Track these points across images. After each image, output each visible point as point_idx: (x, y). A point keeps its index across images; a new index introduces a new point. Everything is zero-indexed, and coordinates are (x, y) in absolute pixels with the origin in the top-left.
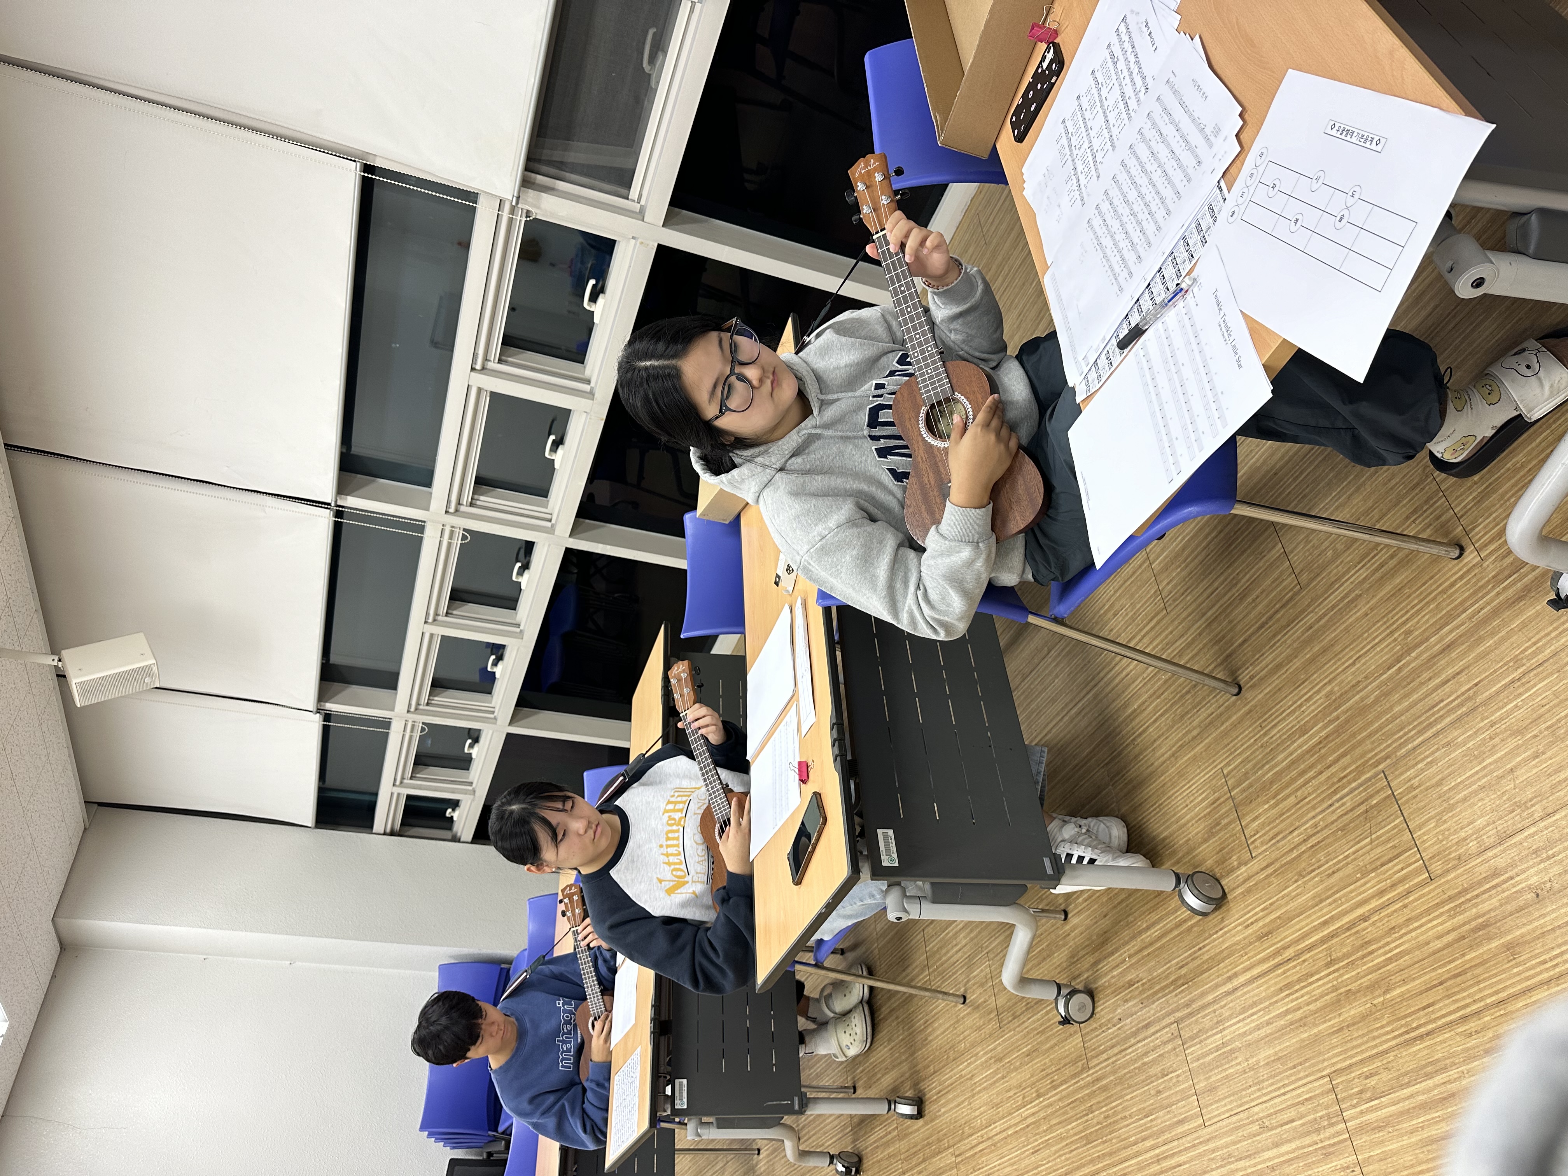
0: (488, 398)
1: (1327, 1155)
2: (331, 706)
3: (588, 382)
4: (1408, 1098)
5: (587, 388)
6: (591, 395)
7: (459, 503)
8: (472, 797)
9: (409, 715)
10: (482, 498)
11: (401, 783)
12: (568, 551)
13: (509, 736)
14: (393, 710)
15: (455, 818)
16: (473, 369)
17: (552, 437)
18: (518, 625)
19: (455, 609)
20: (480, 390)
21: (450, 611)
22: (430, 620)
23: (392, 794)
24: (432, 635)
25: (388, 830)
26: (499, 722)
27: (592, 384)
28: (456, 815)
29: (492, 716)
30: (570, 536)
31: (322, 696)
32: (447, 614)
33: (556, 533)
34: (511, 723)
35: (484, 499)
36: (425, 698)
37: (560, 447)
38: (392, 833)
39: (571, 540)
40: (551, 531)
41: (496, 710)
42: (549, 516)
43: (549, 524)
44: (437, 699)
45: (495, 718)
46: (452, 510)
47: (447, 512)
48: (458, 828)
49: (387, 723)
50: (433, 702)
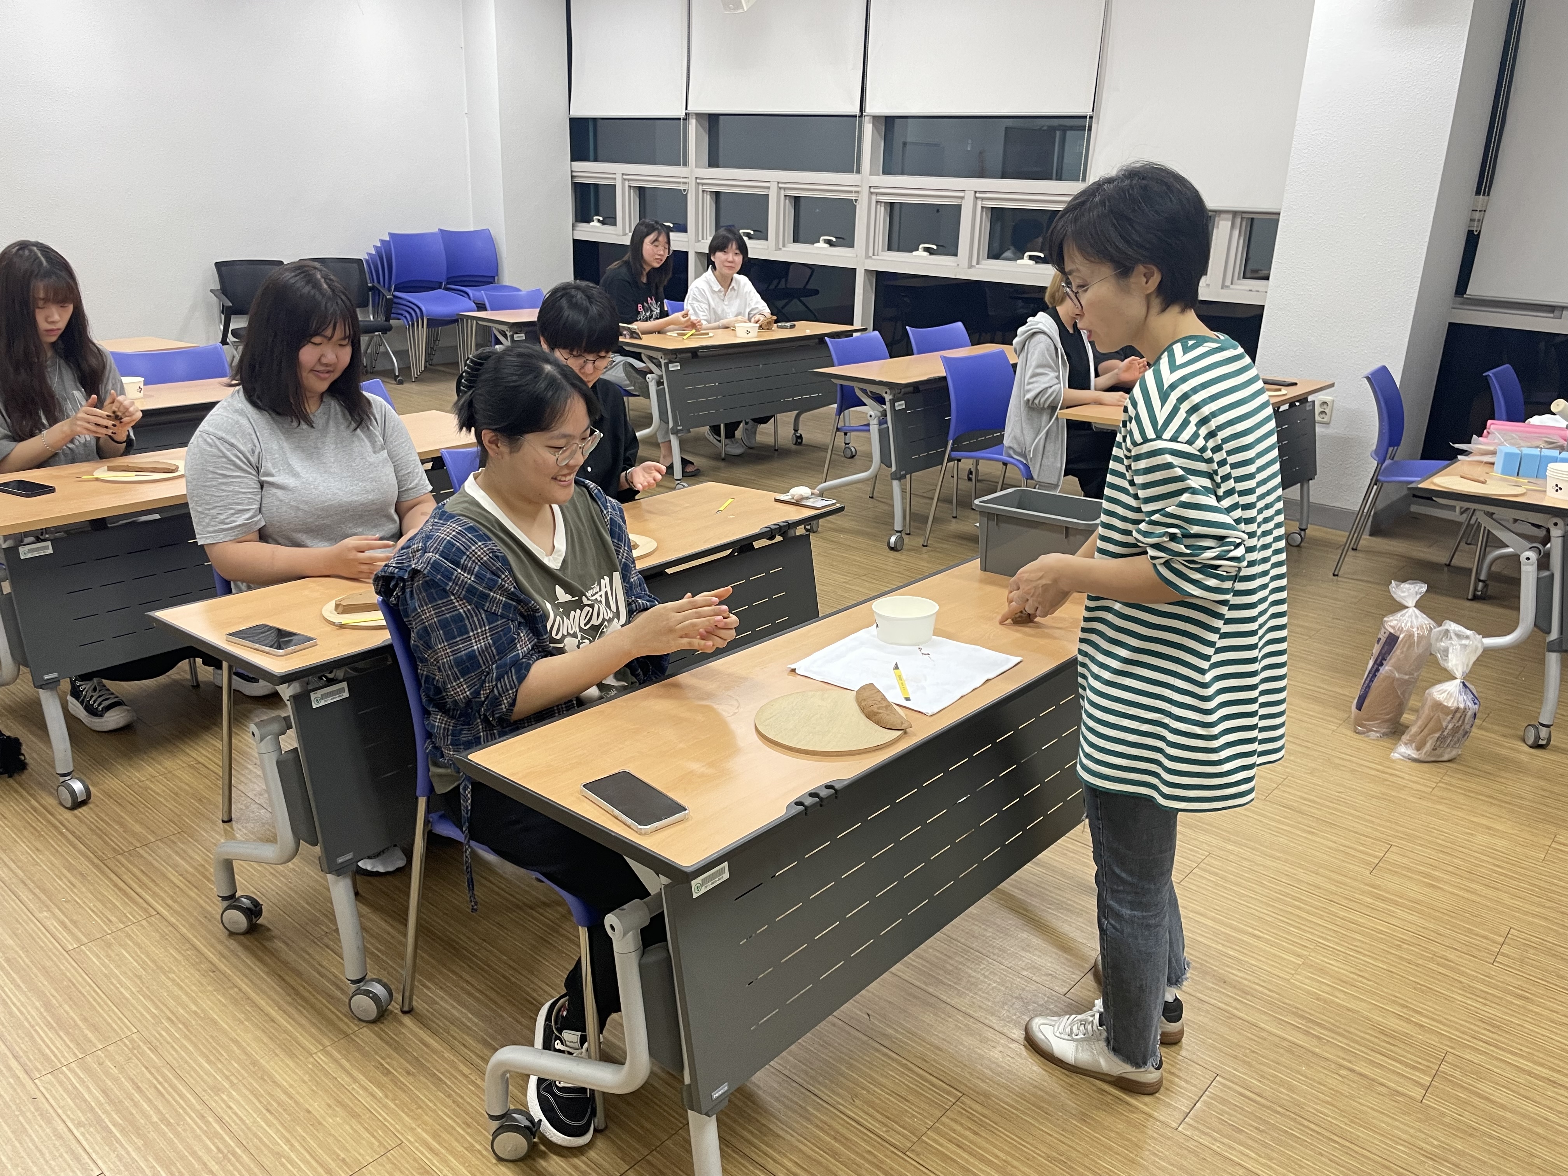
0: (955, 204)
2: (693, 122)
3: (978, 263)
5: (974, 262)
6: (971, 266)
7: (877, 194)
8: (621, 233)
9: (694, 179)
10: (883, 208)
11: (625, 179)
12: (854, 271)
13: (687, 253)
14: (697, 167)
15: (592, 224)
16: (976, 192)
17: (935, 247)
18: (784, 246)
19: (789, 201)
20: (962, 198)
21: (787, 198)
22: (780, 185)
23: (615, 174)
24: (768, 188)
25: (574, 174)
26: (697, 244)
27: (977, 266)
28: (595, 224)
29: (700, 238)
30: (866, 270)
31: (699, 116)
32: (785, 196)
33: (866, 261)
34: (697, 253)
35: (882, 210)
36: (707, 188)
37: (929, 253)
38: (573, 177)
39: (863, 271)
40: (867, 257)
42: (876, 253)
43: (871, 254)
44: (708, 197)
45: (699, 241)
46: (872, 190)
47: (870, 187)
48: (582, 226)
49: (685, 164)
50: (705, 195)
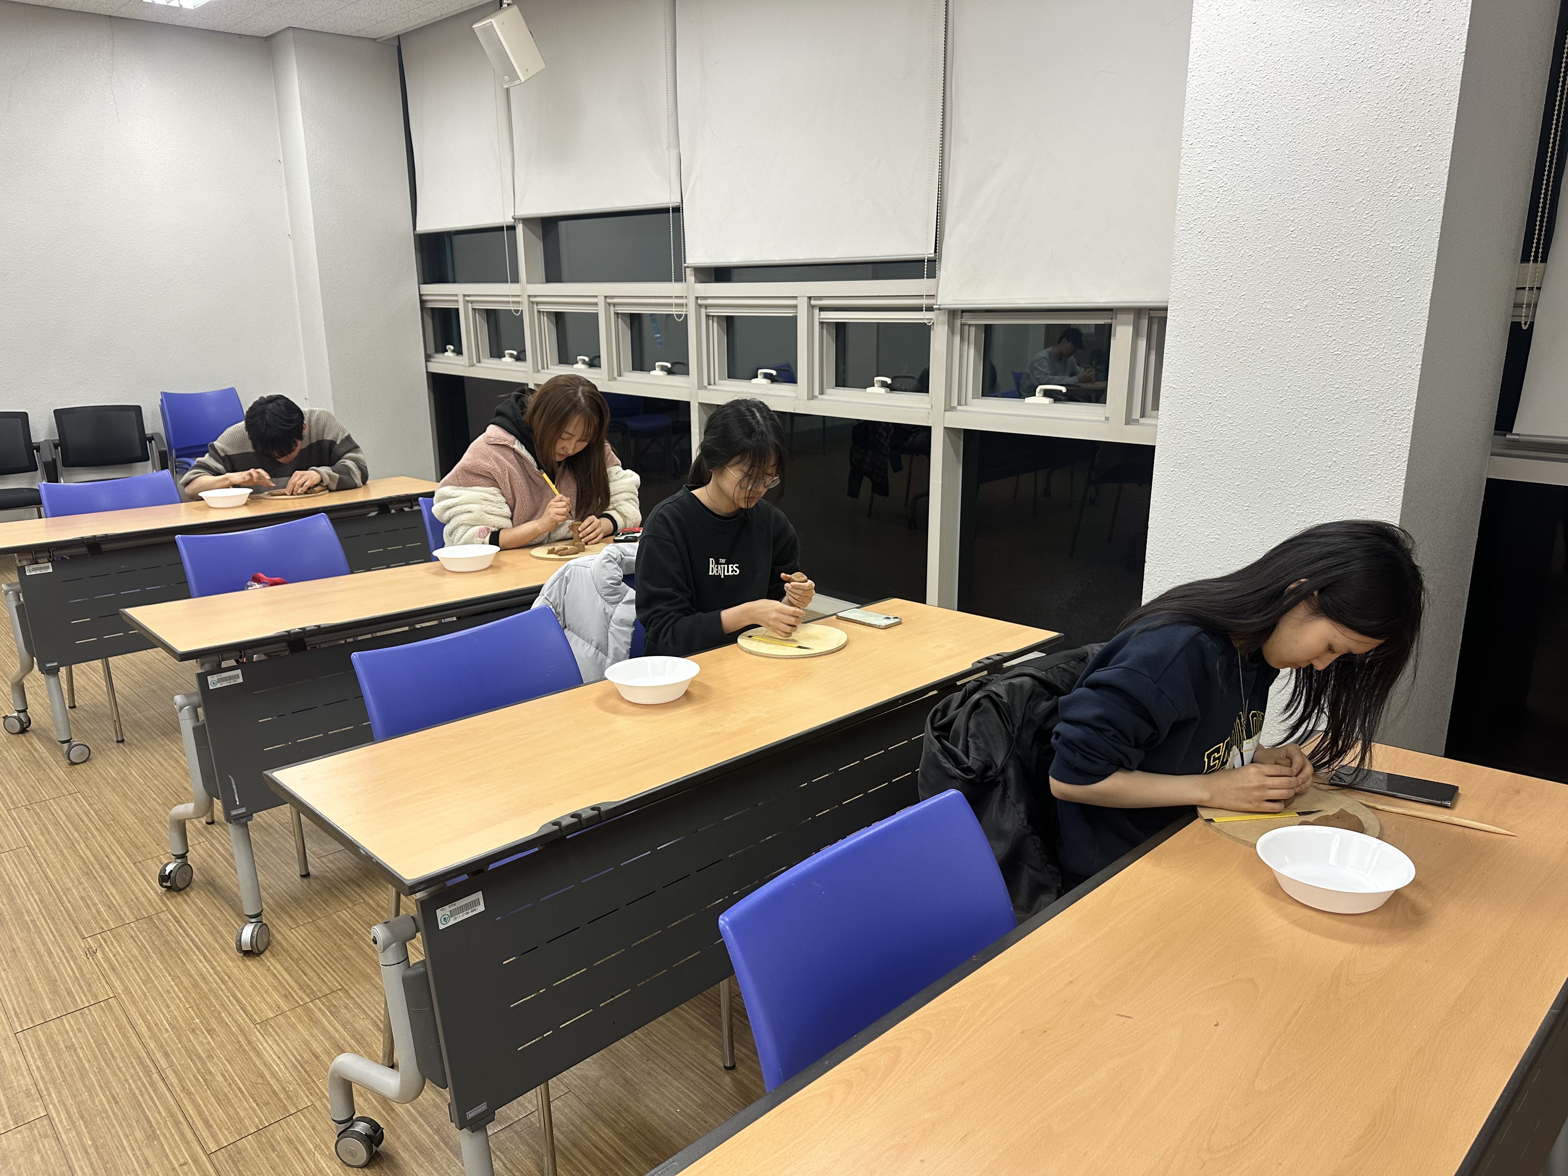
0: (791, 315)
1: (286, 996)
2: (521, 230)
3: (822, 392)
4: (335, 1029)
5: (817, 393)
6: (812, 397)
7: (706, 306)
8: (468, 365)
9: (526, 297)
10: (715, 324)
11: (468, 301)
14: (528, 283)
15: (446, 354)
16: (810, 298)
17: (774, 373)
18: (620, 375)
19: (622, 319)
20: (796, 307)
21: (620, 316)
22: (609, 301)
23: (456, 295)
24: (596, 304)
25: (424, 298)
26: (536, 375)
27: (820, 397)
28: (449, 354)
29: (539, 368)
30: (700, 404)
31: (528, 222)
32: (617, 314)
33: (700, 391)
35: (715, 326)
36: (543, 308)
37: (769, 381)
38: (422, 302)
39: (697, 405)
40: (701, 387)
42: (712, 382)
43: (706, 383)
44: (545, 319)
45: (538, 371)
46: (700, 302)
47: (697, 298)
48: (439, 358)
49: (516, 280)
50: (542, 316)
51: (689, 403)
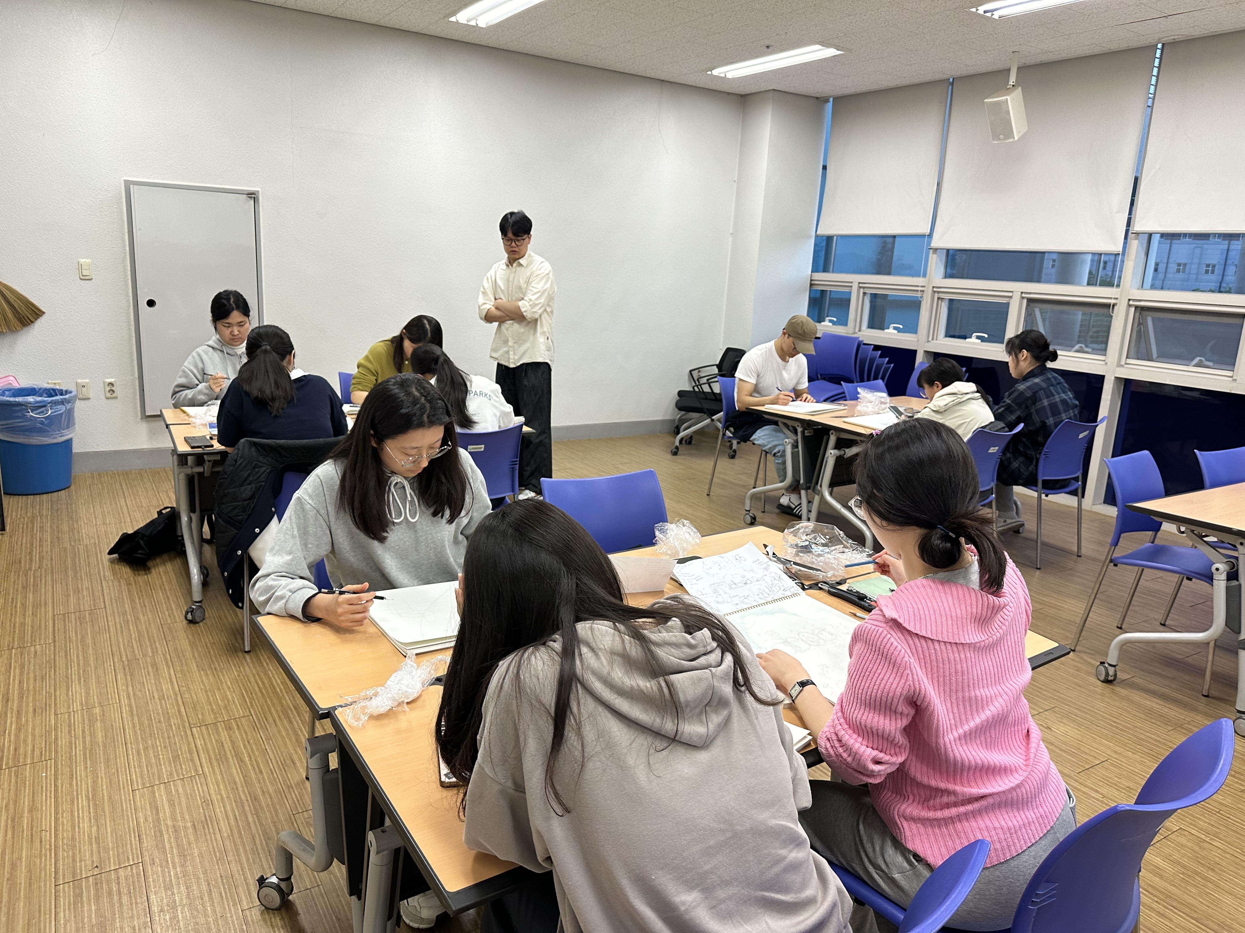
9: (931, 288)
11: (861, 287)
13: (915, 352)
14: (934, 277)
15: (824, 323)
22: (1023, 295)
23: (852, 282)
24: (1010, 297)
25: (813, 282)
26: (926, 344)
28: (827, 323)
29: (930, 339)
30: (1116, 378)
33: (1118, 369)
34: (926, 352)
36: (942, 296)
38: (813, 285)
39: (1113, 378)
40: (1119, 365)
41: (935, 341)
43: (1124, 363)
44: (942, 304)
45: (928, 341)
47: (1129, 300)
49: (924, 274)
50: (940, 302)
51: (1103, 377)
